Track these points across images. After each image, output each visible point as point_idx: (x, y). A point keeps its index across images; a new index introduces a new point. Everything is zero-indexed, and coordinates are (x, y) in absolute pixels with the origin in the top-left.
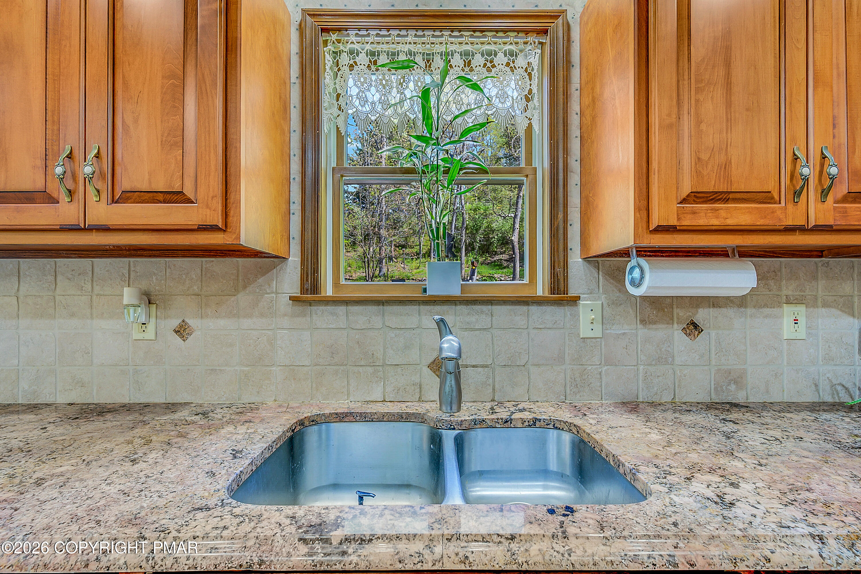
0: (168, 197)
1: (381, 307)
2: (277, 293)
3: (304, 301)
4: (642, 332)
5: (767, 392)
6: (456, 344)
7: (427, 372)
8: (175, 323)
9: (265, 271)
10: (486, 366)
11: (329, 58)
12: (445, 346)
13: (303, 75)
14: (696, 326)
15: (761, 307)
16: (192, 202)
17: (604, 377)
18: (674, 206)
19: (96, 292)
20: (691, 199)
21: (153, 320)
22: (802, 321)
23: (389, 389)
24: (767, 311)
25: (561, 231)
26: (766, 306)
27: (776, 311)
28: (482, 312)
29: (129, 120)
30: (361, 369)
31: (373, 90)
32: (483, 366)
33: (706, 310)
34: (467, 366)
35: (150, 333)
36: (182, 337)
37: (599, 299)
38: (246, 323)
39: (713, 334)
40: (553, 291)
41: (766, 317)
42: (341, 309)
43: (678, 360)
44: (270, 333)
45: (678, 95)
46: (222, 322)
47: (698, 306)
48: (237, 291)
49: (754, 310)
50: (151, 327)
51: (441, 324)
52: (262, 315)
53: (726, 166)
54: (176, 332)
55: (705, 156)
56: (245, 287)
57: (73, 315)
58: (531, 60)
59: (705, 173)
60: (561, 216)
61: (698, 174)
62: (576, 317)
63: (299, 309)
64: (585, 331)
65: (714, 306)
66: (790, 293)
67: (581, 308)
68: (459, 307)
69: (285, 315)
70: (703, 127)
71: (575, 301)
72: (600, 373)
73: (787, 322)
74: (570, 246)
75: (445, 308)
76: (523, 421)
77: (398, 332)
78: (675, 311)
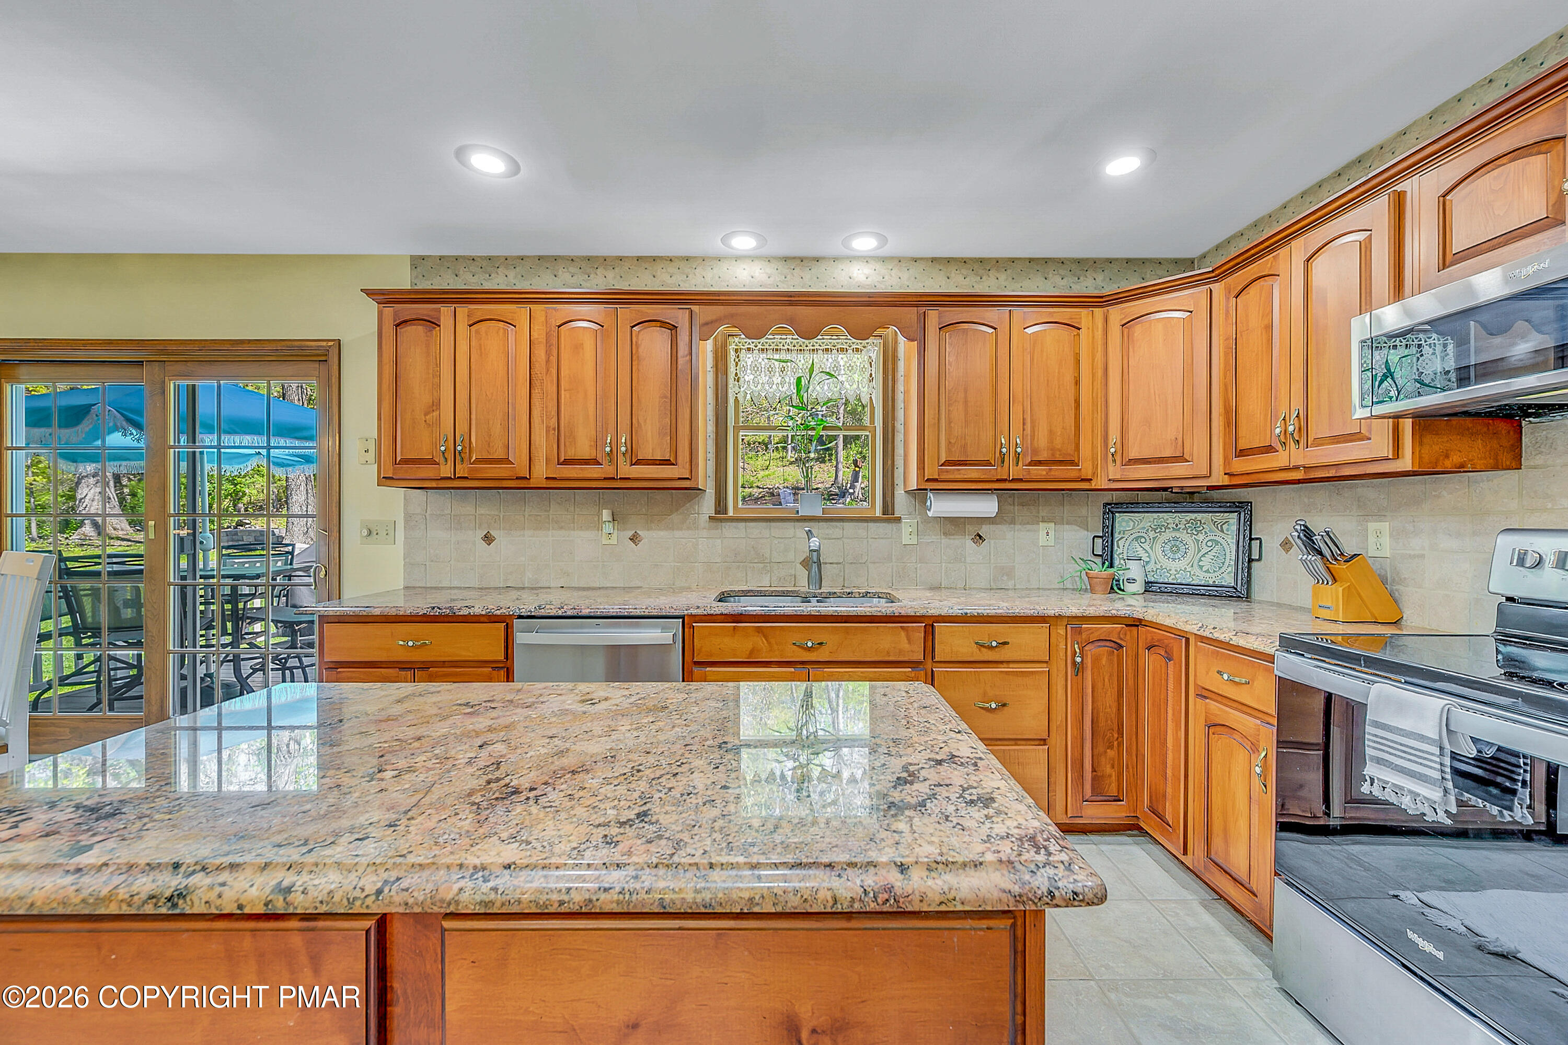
0: (661, 462)
1: (768, 523)
2: (698, 514)
3: (717, 519)
4: (945, 541)
5: (1029, 581)
6: (818, 544)
7: (799, 567)
8: (631, 533)
9: (690, 499)
10: (840, 563)
11: (732, 353)
12: (811, 544)
13: (716, 366)
14: (980, 537)
15: (1024, 524)
16: (674, 465)
17: (918, 571)
18: (937, 468)
19: (577, 513)
20: (946, 464)
21: (616, 531)
22: (1052, 533)
23: (774, 578)
24: (1029, 527)
25: (890, 473)
26: (1028, 523)
27: (1035, 527)
28: (837, 527)
29: (641, 421)
30: (755, 565)
31: (763, 375)
32: (837, 563)
33: (988, 526)
34: (826, 563)
35: (614, 541)
36: (635, 542)
37: (916, 518)
38: (678, 534)
39: (992, 542)
40: (885, 512)
41: (1028, 531)
42: (742, 525)
43: (968, 560)
44: (694, 540)
45: (939, 407)
46: (662, 533)
47: (982, 524)
48: (672, 513)
49: (1020, 526)
50: (615, 536)
51: (809, 534)
52: (689, 528)
53: (965, 447)
54: (631, 539)
55: (953, 441)
56: (677, 510)
57: (561, 528)
58: (871, 355)
59: (953, 450)
60: (890, 462)
61: (949, 450)
62: (899, 530)
63: (714, 524)
64: (906, 540)
65: (993, 524)
66: (1045, 514)
67: (903, 524)
68: (821, 524)
69: (704, 528)
70: (952, 425)
71: (899, 520)
72: (916, 569)
73: (1042, 534)
74: (896, 482)
75: (812, 524)
76: (859, 593)
77: (780, 540)
78: (967, 526)
